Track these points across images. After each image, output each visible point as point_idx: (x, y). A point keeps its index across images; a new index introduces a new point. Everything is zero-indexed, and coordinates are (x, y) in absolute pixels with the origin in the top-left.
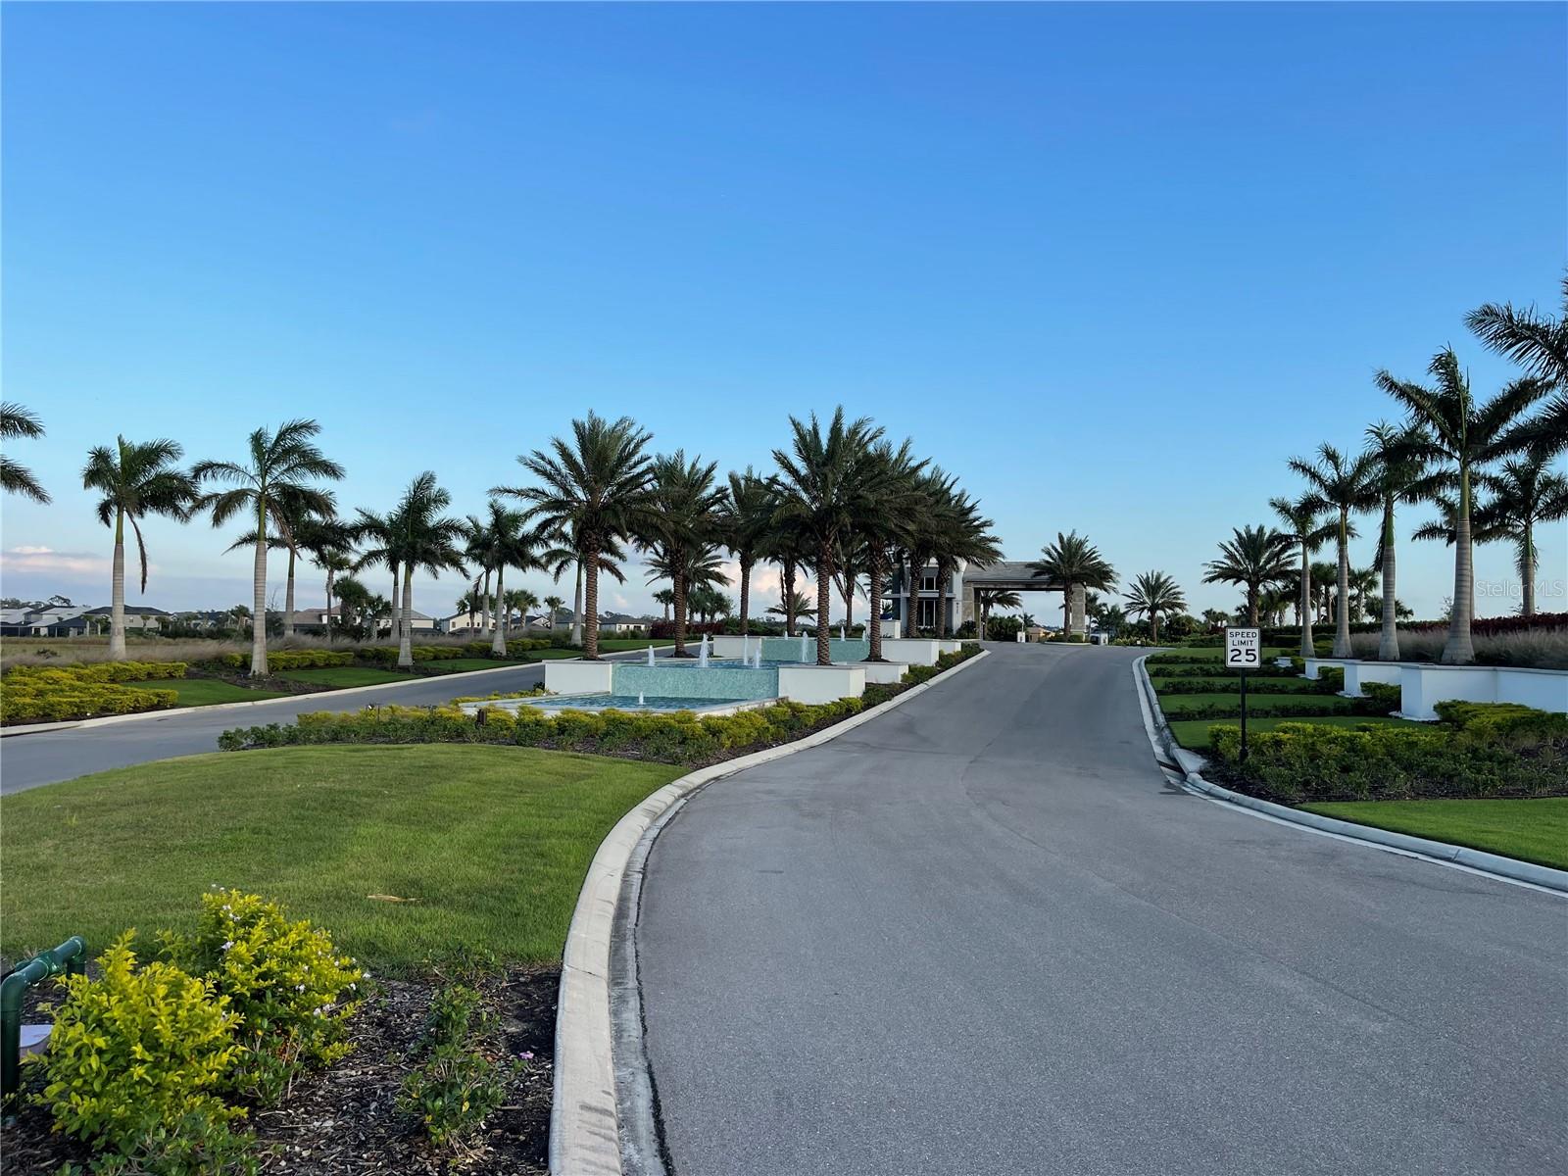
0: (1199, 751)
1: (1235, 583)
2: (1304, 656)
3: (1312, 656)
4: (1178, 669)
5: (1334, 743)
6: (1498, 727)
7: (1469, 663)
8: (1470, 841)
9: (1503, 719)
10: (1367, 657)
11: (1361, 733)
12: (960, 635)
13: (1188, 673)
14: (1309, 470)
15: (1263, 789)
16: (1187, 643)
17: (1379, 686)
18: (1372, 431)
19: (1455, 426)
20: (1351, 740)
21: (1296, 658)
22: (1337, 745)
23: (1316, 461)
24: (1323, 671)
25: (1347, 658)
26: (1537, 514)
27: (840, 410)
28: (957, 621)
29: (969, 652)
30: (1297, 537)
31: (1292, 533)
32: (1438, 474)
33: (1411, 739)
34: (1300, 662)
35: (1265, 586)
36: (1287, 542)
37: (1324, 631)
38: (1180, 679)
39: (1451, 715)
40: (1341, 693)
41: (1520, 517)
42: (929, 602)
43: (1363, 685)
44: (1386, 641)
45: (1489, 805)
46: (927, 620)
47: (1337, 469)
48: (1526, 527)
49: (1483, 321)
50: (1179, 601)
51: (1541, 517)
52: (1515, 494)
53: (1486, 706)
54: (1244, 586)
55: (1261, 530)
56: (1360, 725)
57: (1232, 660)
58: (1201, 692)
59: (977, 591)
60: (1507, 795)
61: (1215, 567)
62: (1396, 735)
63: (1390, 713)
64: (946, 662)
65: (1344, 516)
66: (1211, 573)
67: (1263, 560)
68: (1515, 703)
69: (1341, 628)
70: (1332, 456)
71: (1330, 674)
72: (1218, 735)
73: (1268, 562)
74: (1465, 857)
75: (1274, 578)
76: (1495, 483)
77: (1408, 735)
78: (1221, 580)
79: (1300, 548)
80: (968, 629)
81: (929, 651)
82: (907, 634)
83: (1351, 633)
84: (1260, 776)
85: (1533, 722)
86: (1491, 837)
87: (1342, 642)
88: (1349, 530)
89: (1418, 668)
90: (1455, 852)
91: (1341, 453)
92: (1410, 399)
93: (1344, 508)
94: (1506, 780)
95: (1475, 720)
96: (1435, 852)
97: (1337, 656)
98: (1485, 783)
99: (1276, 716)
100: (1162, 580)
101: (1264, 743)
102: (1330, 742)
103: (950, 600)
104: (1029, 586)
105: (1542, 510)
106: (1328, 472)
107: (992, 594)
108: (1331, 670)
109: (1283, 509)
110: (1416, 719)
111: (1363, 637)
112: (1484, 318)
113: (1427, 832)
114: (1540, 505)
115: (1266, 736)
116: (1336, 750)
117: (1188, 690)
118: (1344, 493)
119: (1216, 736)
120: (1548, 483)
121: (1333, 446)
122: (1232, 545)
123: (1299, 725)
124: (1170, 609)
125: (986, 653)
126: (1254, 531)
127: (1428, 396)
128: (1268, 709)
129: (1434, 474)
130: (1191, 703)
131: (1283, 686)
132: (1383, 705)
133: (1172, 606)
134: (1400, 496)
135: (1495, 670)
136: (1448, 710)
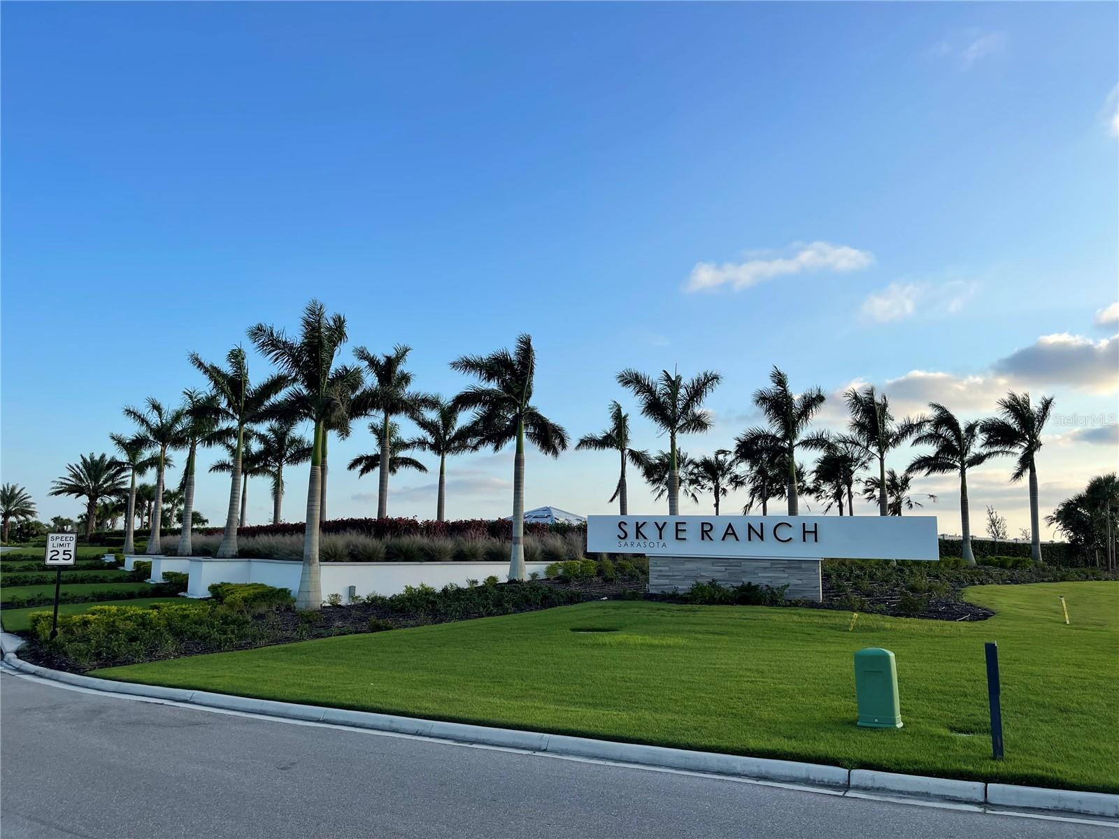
0: (20, 634)
1: (77, 496)
2: (127, 553)
3: (131, 553)
4: (18, 565)
5: (130, 619)
6: (245, 600)
7: (234, 557)
8: (203, 686)
9: (249, 594)
10: (169, 553)
11: (151, 611)
13: (26, 569)
14: (139, 417)
15: (64, 661)
16: (33, 544)
17: (176, 575)
18: (187, 394)
19: (238, 398)
20: (142, 617)
21: (119, 555)
22: (131, 621)
23: (144, 410)
24: (137, 565)
25: (156, 554)
26: (286, 460)
30: (128, 464)
31: (125, 461)
32: (227, 428)
33: (185, 612)
34: (121, 558)
35: (102, 500)
36: (121, 467)
37: (142, 535)
38: (17, 574)
39: (218, 592)
40: (148, 580)
41: (275, 461)
43: (164, 574)
44: (184, 541)
45: (224, 657)
47: (160, 418)
48: (279, 468)
49: (256, 333)
50: (30, 509)
51: (288, 462)
52: (274, 446)
53: (241, 586)
54: (85, 499)
55: (103, 456)
56: (152, 604)
57: (51, 559)
58: (34, 584)
60: (240, 648)
61: (62, 483)
62: (176, 610)
63: (180, 594)
65: (163, 451)
66: (58, 488)
67: (102, 480)
68: (259, 583)
69: (154, 533)
70: (157, 407)
71: (142, 566)
72: (38, 620)
73: (105, 482)
74: (197, 698)
75: (110, 494)
76: (262, 438)
77: (184, 609)
78: (67, 494)
79: (130, 472)
83: (161, 536)
84: (63, 651)
85: (267, 595)
86: (218, 680)
87: (154, 542)
88: (167, 461)
89: (200, 561)
90: (190, 696)
91: (164, 407)
92: (211, 377)
93: (164, 445)
94: (241, 638)
95: (233, 596)
96: (177, 697)
97: (149, 552)
98: (226, 641)
99: (92, 601)
100: (17, 492)
101: (75, 624)
102: (127, 619)
105: (289, 457)
106: (154, 419)
108: (144, 563)
109: (120, 442)
110: (195, 597)
111: (169, 539)
112: (257, 332)
113: (176, 683)
114: (288, 454)
115: (77, 618)
116: (130, 625)
117: (24, 583)
118: (164, 435)
119: (36, 621)
120: (293, 441)
121: (159, 401)
122: (78, 467)
123: (106, 607)
124: (23, 516)
126: (97, 458)
127: (225, 376)
128: (87, 596)
129: (224, 428)
130: (22, 593)
131: (104, 577)
132: (174, 588)
133: (24, 513)
134: (201, 441)
135: (249, 561)
136: (217, 590)
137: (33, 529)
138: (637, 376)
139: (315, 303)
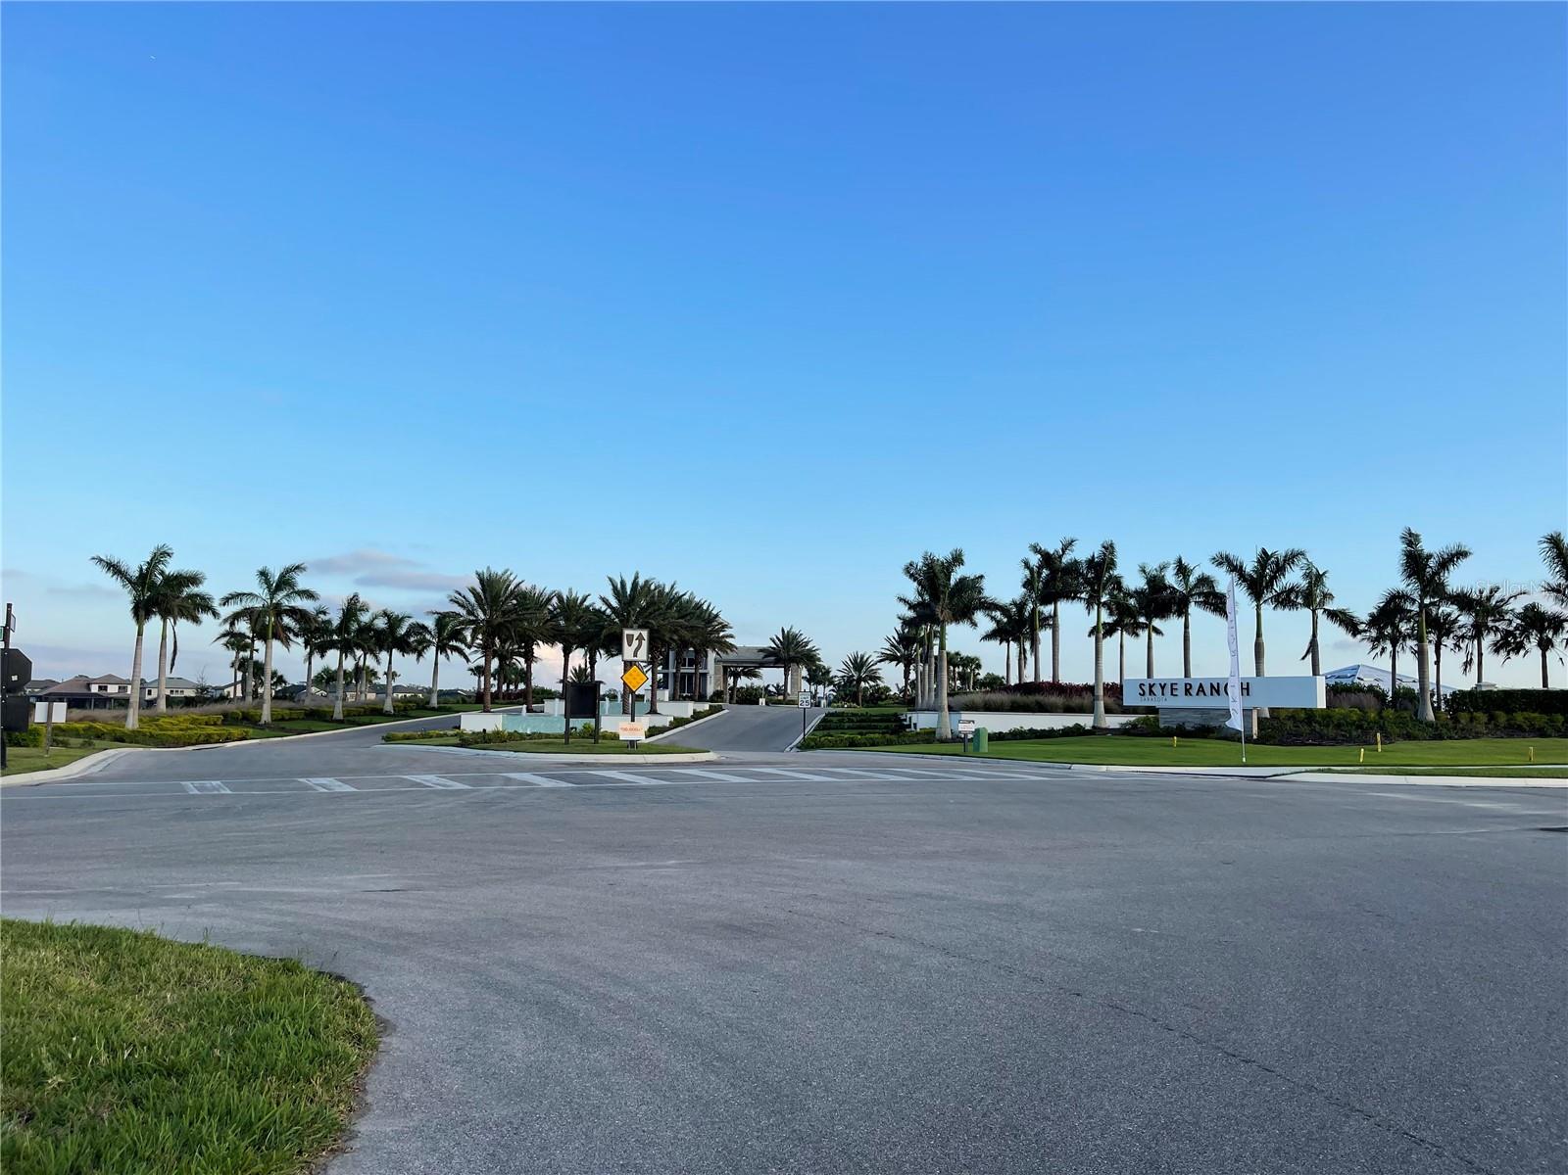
1: (897, 664)
12: (711, 700)
27: (637, 573)
28: (710, 690)
29: (713, 710)
42: (690, 675)
46: (687, 687)
54: (902, 667)
59: (725, 668)
64: (697, 716)
66: (884, 655)
78: (891, 661)
80: (718, 695)
81: (688, 708)
82: (673, 698)
100: (865, 658)
103: (704, 675)
104: (762, 665)
107: (739, 669)
124: (872, 681)
125: (726, 711)
137: (882, 693)
138: (1227, 557)
139: (927, 553)
